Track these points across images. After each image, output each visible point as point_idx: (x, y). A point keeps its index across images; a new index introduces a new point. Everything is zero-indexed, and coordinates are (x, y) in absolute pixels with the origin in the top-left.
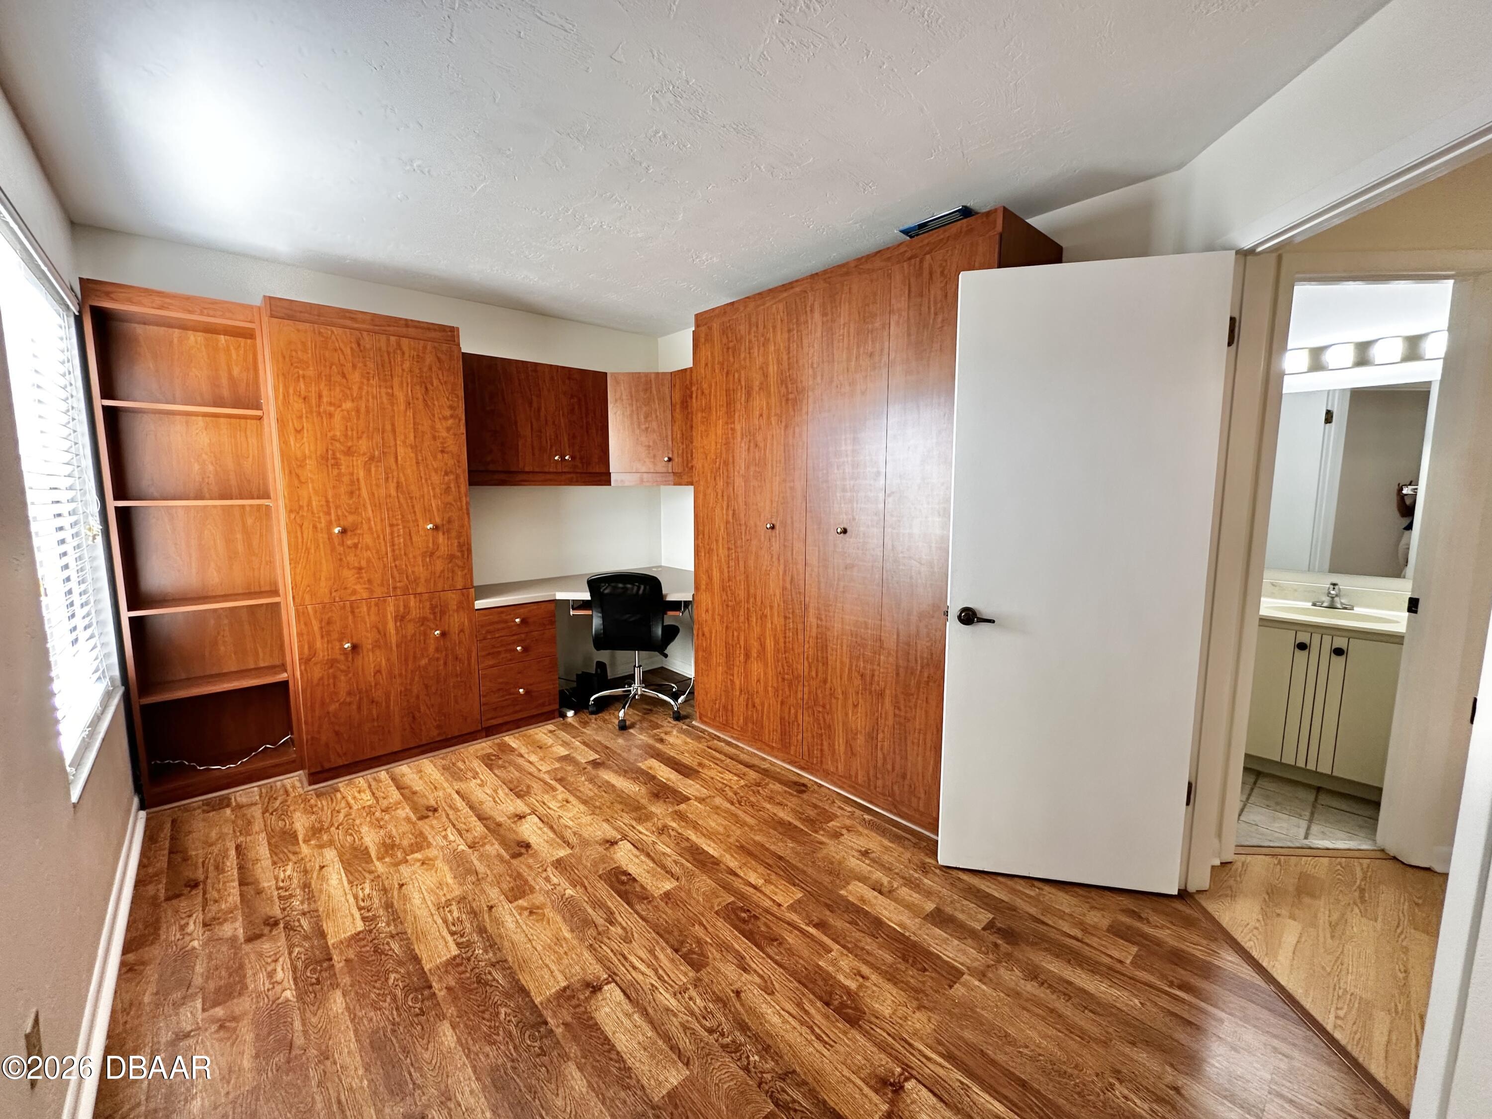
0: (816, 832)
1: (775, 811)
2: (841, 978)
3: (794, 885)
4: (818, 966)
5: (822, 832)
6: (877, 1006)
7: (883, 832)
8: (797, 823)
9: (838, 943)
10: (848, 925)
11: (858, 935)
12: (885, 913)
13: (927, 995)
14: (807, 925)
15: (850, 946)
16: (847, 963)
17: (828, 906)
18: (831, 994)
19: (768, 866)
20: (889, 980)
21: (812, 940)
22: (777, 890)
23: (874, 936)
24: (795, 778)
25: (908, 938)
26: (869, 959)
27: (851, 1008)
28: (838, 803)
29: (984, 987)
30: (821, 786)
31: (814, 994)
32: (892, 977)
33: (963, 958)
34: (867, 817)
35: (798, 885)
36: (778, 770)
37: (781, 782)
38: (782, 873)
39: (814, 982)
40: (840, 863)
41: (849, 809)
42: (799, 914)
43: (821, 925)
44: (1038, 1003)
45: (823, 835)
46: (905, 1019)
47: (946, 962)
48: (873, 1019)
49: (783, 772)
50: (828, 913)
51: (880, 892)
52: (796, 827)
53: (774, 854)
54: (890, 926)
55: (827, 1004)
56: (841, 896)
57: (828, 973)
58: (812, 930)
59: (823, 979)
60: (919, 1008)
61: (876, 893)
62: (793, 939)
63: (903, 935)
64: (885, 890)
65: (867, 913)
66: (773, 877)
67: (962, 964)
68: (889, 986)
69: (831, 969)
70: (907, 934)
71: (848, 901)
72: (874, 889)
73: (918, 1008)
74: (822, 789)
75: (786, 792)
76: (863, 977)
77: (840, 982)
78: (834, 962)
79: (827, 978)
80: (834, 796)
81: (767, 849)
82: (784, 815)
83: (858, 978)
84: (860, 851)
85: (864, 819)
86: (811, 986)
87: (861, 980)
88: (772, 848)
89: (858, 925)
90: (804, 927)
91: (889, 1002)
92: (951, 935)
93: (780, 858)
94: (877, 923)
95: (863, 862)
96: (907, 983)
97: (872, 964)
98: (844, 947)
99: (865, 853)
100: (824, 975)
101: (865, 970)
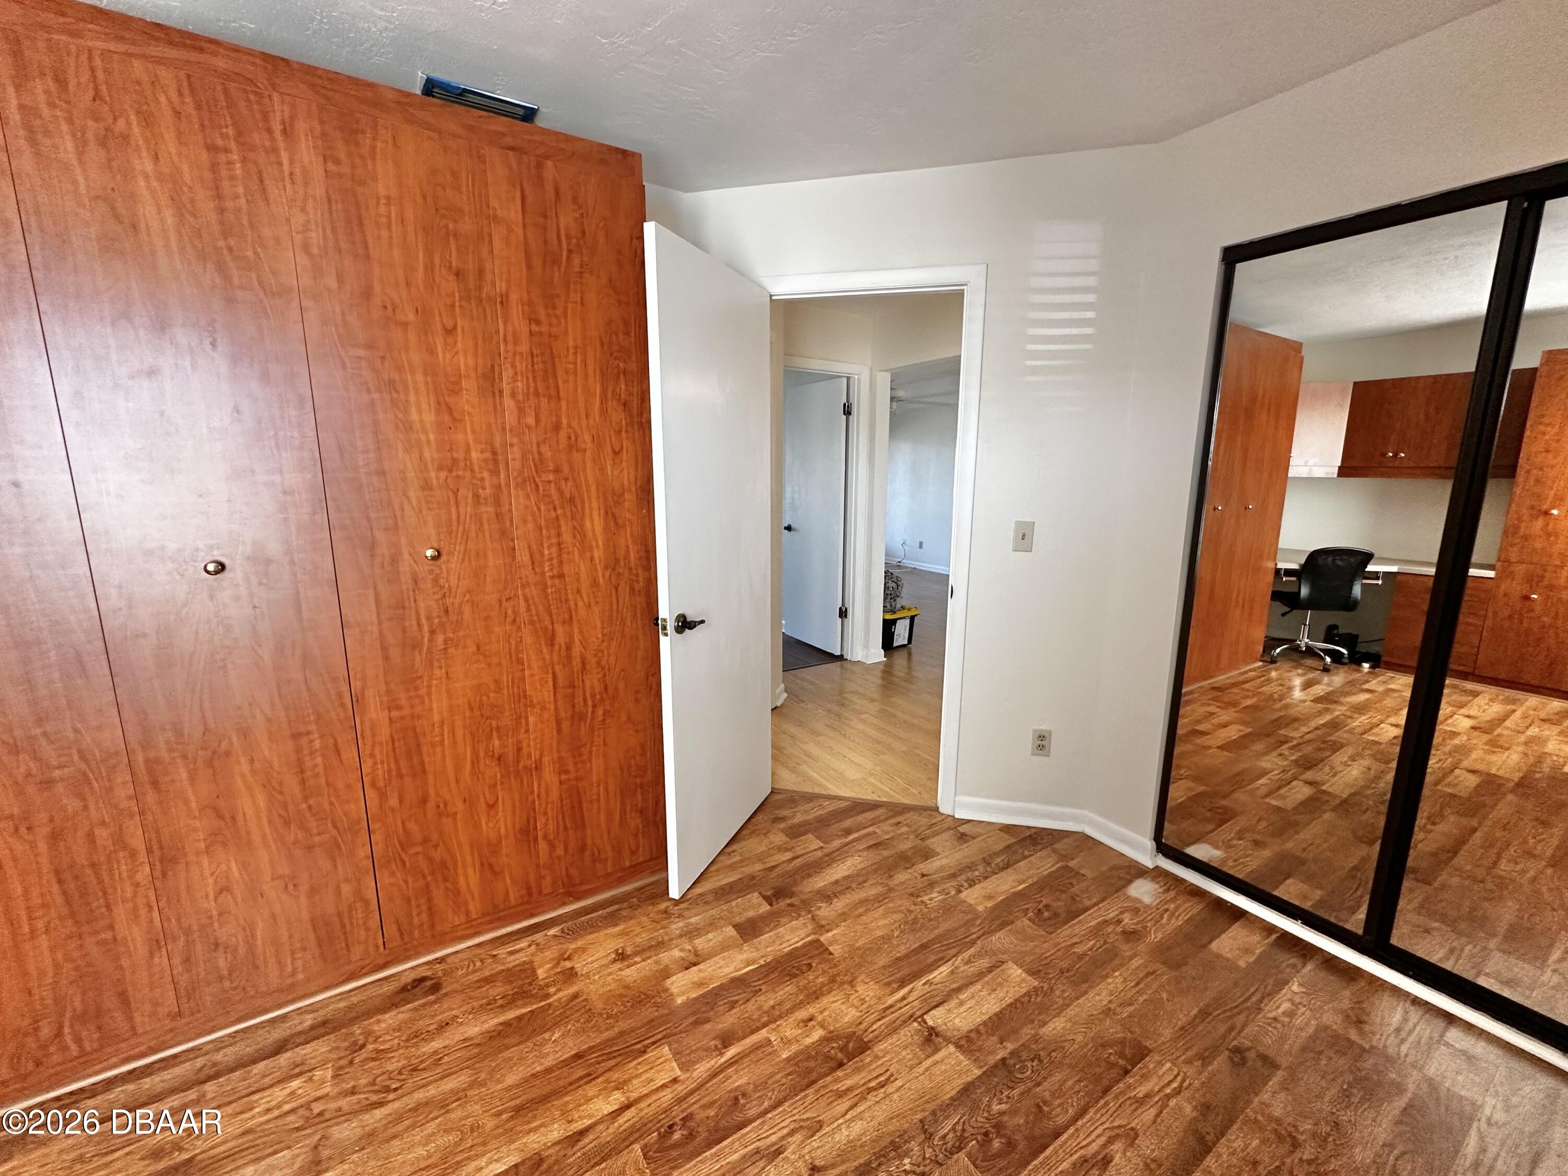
0: (548, 996)
1: (459, 1037)
2: (808, 1041)
3: (644, 1052)
4: (788, 1060)
5: (552, 990)
6: (846, 1019)
7: (592, 926)
8: (511, 1015)
9: (758, 1029)
10: (734, 1011)
11: (751, 1006)
12: (727, 970)
13: (838, 974)
14: (721, 1054)
15: (766, 1019)
16: (788, 1028)
17: (698, 1023)
18: (828, 1058)
19: (590, 1078)
20: (817, 998)
21: (747, 1055)
22: (644, 1077)
23: (757, 992)
24: (387, 989)
25: (767, 964)
26: (788, 1005)
27: (848, 1042)
28: (501, 952)
29: (834, 932)
30: (441, 960)
31: (826, 1075)
32: (816, 995)
33: (802, 933)
34: (552, 932)
35: (647, 1047)
36: (342, 1004)
37: (383, 1010)
38: (613, 1062)
39: (809, 1071)
40: (627, 987)
41: (523, 944)
42: (699, 1060)
43: (726, 1040)
44: (856, 906)
45: (559, 990)
46: (863, 1001)
47: (804, 946)
48: (862, 1027)
49: (355, 1000)
50: (708, 1026)
51: (695, 965)
52: (519, 1018)
53: (566, 1063)
54: (747, 973)
55: (841, 1065)
56: (684, 1004)
57: (801, 1052)
58: (731, 1052)
59: (807, 1059)
60: (851, 983)
61: (695, 969)
62: (741, 1077)
63: (761, 966)
64: (692, 958)
65: (721, 987)
66: (615, 1076)
67: (808, 936)
68: (825, 1001)
69: (795, 1048)
70: (762, 962)
71: (695, 999)
72: (687, 969)
73: (853, 986)
74: (449, 960)
75: (415, 1009)
76: (811, 1020)
77: (813, 1043)
78: (786, 1042)
79: (806, 1055)
80: (478, 951)
81: (548, 1070)
82: (474, 1029)
83: (811, 1024)
84: (615, 961)
85: (555, 936)
86: (814, 1076)
87: (813, 1023)
88: (549, 1062)
89: (737, 1001)
90: (723, 1060)
91: (843, 1007)
92: (772, 930)
93: (578, 1056)
94: (739, 982)
95: (636, 963)
96: (823, 985)
97: (795, 1006)
98: (765, 1025)
99: (621, 956)
100: (801, 1057)
101: (802, 1014)
